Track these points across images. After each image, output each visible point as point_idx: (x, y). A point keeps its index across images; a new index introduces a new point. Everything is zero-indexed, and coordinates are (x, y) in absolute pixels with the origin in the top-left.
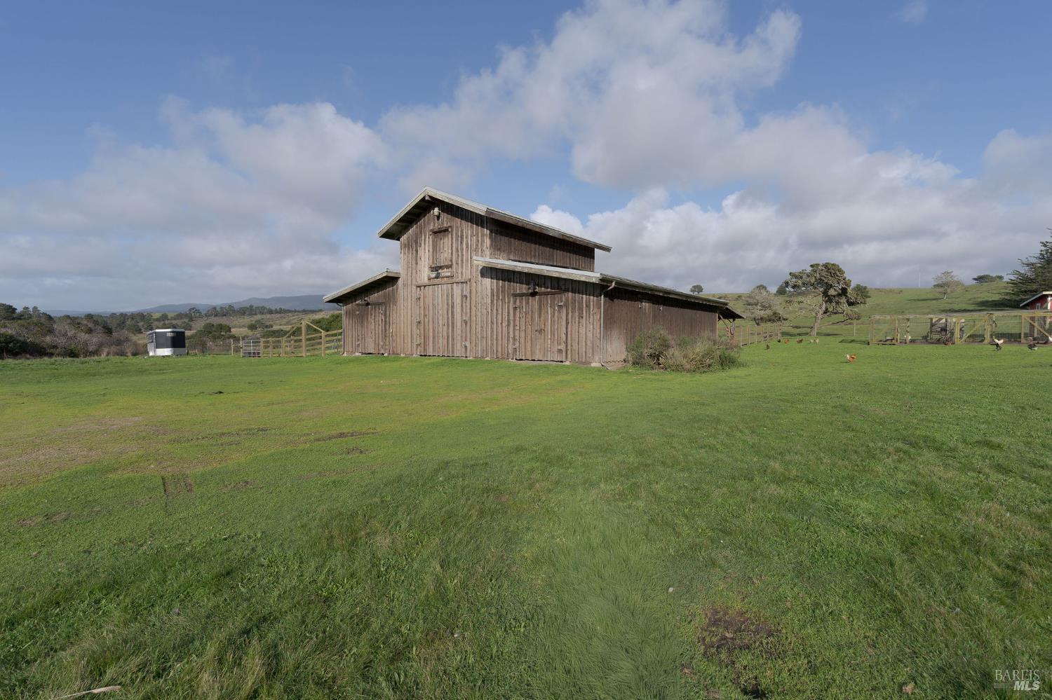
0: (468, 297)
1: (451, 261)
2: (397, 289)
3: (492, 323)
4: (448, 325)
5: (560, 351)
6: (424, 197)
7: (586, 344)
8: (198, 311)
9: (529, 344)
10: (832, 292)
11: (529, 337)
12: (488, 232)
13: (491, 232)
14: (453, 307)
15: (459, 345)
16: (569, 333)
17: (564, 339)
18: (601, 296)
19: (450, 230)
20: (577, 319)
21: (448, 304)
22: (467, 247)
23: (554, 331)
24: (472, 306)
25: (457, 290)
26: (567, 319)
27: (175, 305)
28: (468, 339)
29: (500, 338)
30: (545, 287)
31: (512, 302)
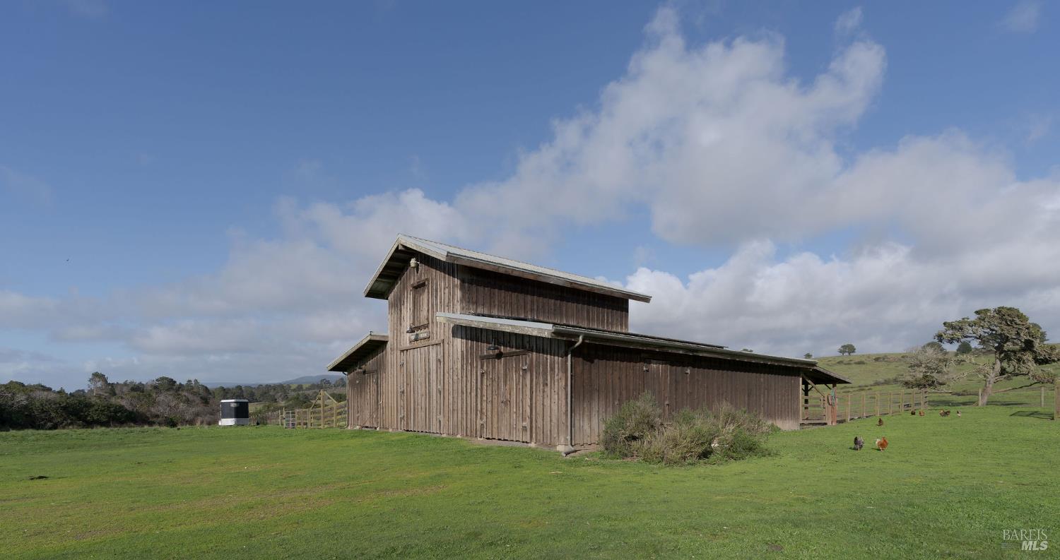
0: (442, 360)
1: (428, 319)
2: (386, 353)
3: (462, 392)
4: (426, 395)
5: (524, 428)
6: (398, 247)
7: (551, 421)
8: (328, 382)
9: (495, 419)
10: (1008, 346)
11: (496, 410)
12: (459, 282)
13: (463, 281)
14: (429, 373)
15: (435, 419)
16: (534, 405)
17: (529, 414)
18: (567, 355)
19: (426, 283)
20: (541, 387)
21: (425, 371)
22: (441, 302)
23: (519, 403)
24: (445, 372)
25: (433, 353)
26: (531, 388)
27: (311, 377)
28: (442, 413)
29: (469, 412)
30: (510, 347)
31: (479, 367)
